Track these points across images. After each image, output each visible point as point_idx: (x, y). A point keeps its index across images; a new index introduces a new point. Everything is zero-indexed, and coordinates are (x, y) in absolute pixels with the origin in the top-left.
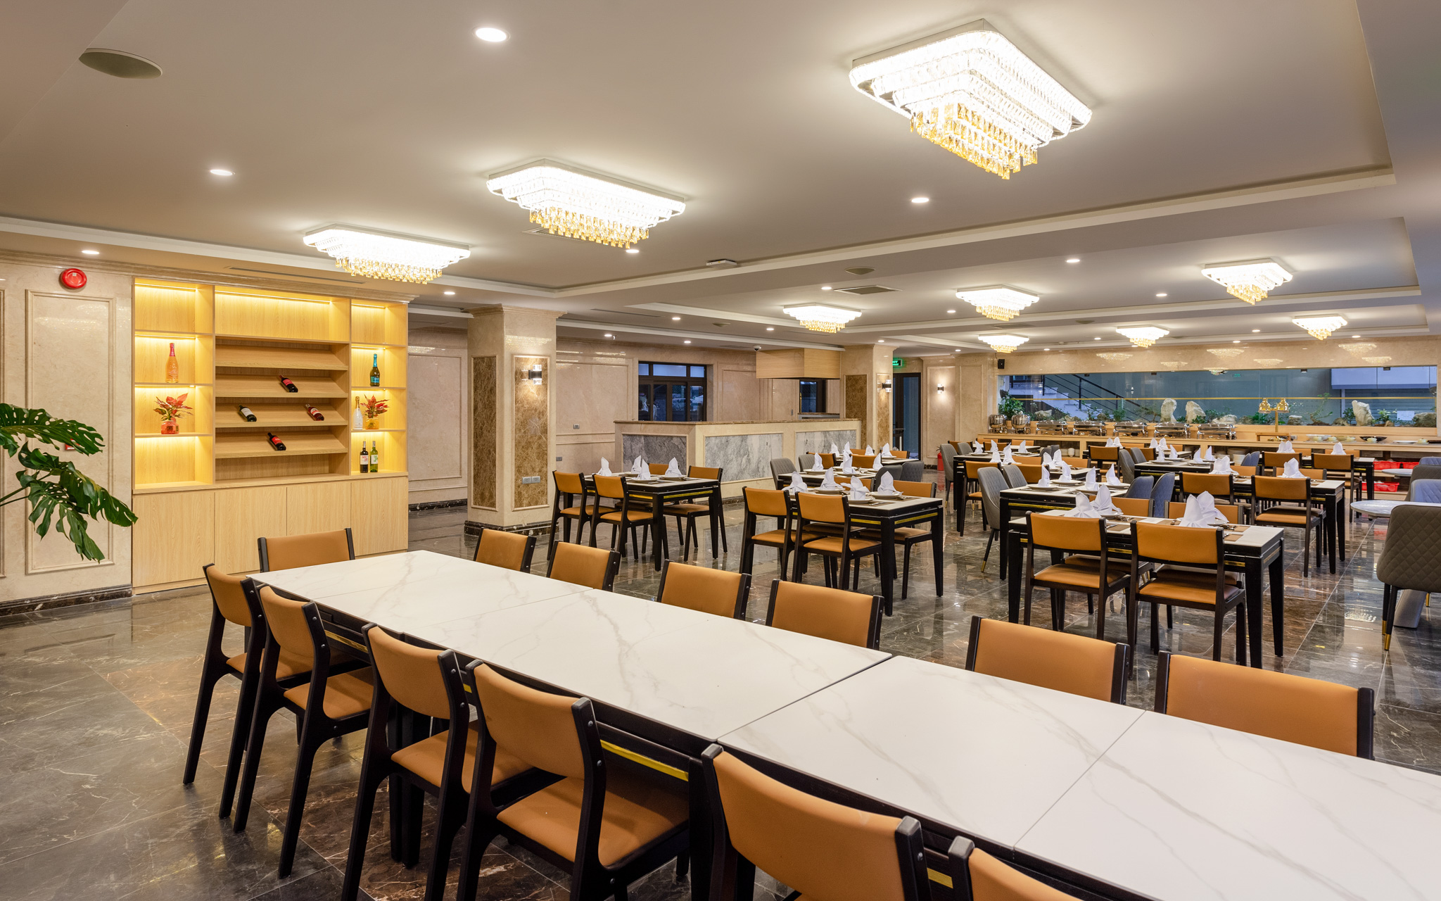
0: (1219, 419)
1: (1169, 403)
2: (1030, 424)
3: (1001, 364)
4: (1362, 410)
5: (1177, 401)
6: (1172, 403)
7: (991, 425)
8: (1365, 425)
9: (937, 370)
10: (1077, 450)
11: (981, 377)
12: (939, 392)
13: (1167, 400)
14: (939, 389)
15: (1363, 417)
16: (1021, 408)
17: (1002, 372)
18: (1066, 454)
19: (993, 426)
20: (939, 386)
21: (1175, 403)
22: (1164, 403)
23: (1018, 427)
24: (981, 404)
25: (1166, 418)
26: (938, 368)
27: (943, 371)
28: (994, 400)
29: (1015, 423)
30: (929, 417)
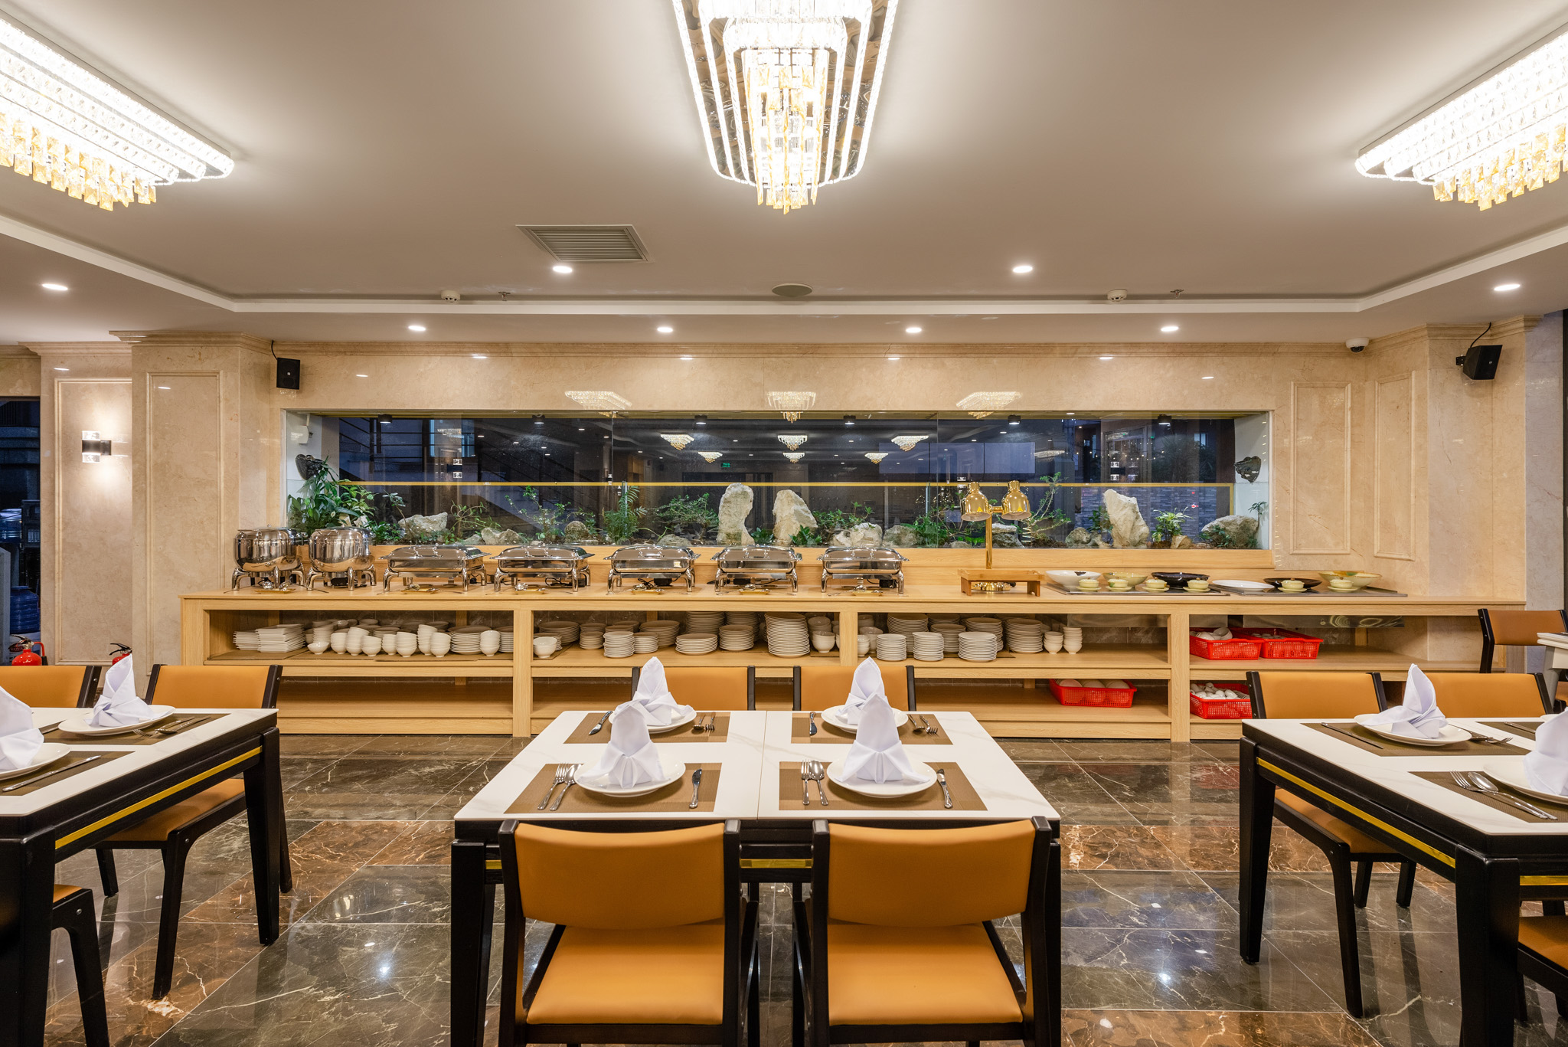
0: (847, 535)
1: (737, 495)
2: (371, 558)
3: (289, 375)
4: (1128, 511)
5: (755, 489)
6: (744, 493)
7: (240, 562)
8: (1136, 545)
9: (86, 389)
10: (506, 635)
11: (215, 411)
12: (89, 456)
13: (733, 488)
14: (86, 446)
15: (1130, 526)
16: (364, 508)
17: (288, 399)
18: (475, 650)
19: (247, 566)
20: (89, 436)
21: (750, 491)
22: (727, 495)
23: (328, 567)
24: (217, 497)
25: (731, 531)
26: (93, 381)
27: (107, 391)
28: (272, 482)
29: (322, 554)
30: (59, 536)
